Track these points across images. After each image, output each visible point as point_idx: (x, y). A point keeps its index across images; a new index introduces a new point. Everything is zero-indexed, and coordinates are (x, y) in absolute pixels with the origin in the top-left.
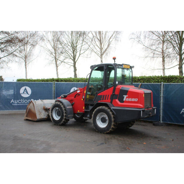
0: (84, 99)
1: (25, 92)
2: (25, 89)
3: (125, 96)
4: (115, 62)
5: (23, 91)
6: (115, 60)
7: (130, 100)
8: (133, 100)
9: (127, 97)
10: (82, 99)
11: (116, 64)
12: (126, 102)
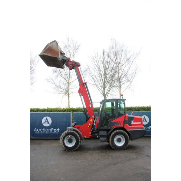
0: (90, 126)
1: (46, 122)
2: (47, 119)
3: (132, 121)
4: (122, 98)
5: (45, 121)
6: (123, 96)
7: (136, 123)
8: (138, 123)
9: (133, 122)
10: (88, 127)
11: (123, 99)
12: (133, 125)
